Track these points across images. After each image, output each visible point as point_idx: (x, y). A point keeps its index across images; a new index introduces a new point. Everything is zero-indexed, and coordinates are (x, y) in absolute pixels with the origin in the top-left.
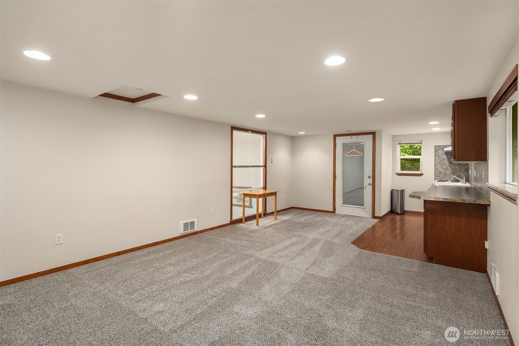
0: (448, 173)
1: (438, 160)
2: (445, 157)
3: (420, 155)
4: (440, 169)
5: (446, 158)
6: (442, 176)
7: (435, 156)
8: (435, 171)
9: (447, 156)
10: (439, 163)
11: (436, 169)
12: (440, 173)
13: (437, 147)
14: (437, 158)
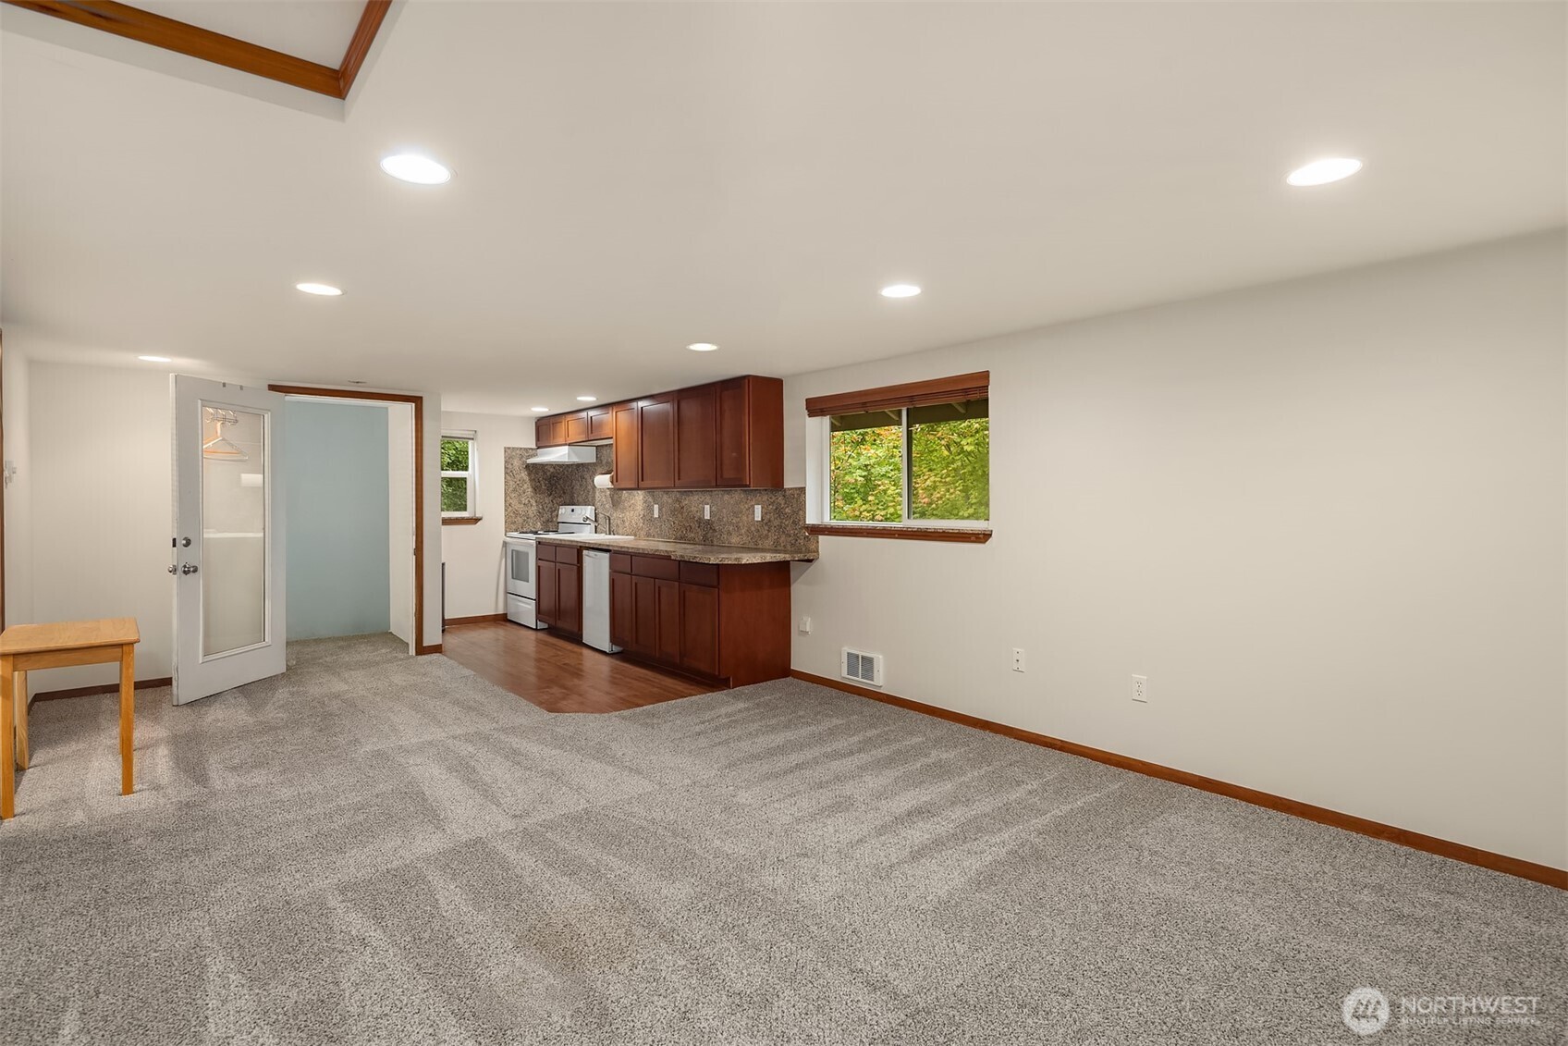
0: (530, 512)
1: (511, 483)
2: (524, 475)
3: (466, 469)
4: (515, 502)
5: (527, 478)
6: (520, 520)
7: (506, 473)
8: (506, 511)
9: (529, 475)
10: (515, 490)
11: (508, 505)
12: (516, 513)
13: (509, 451)
14: (508, 478)
